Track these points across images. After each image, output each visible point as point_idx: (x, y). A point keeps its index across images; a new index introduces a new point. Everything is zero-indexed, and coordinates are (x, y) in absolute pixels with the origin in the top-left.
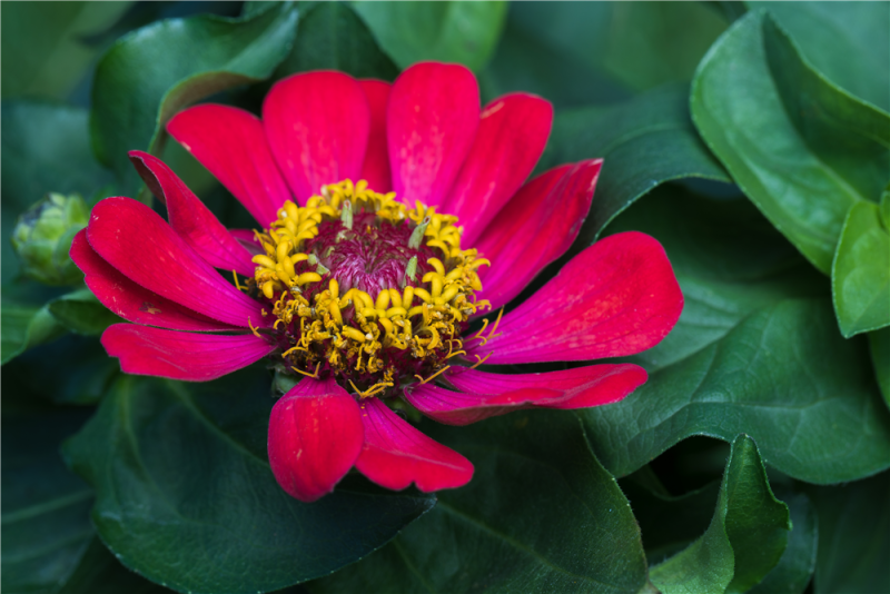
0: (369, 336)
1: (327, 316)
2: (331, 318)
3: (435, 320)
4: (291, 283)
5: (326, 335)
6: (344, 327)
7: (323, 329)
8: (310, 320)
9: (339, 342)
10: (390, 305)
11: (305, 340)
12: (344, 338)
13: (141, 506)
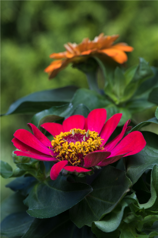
0: (73, 151)
1: (64, 148)
2: (65, 148)
3: (88, 147)
4: (58, 143)
5: (65, 152)
6: (68, 149)
7: (64, 151)
8: (61, 149)
9: (67, 153)
10: (78, 144)
11: (60, 154)
12: (68, 152)
13: (36, 206)
